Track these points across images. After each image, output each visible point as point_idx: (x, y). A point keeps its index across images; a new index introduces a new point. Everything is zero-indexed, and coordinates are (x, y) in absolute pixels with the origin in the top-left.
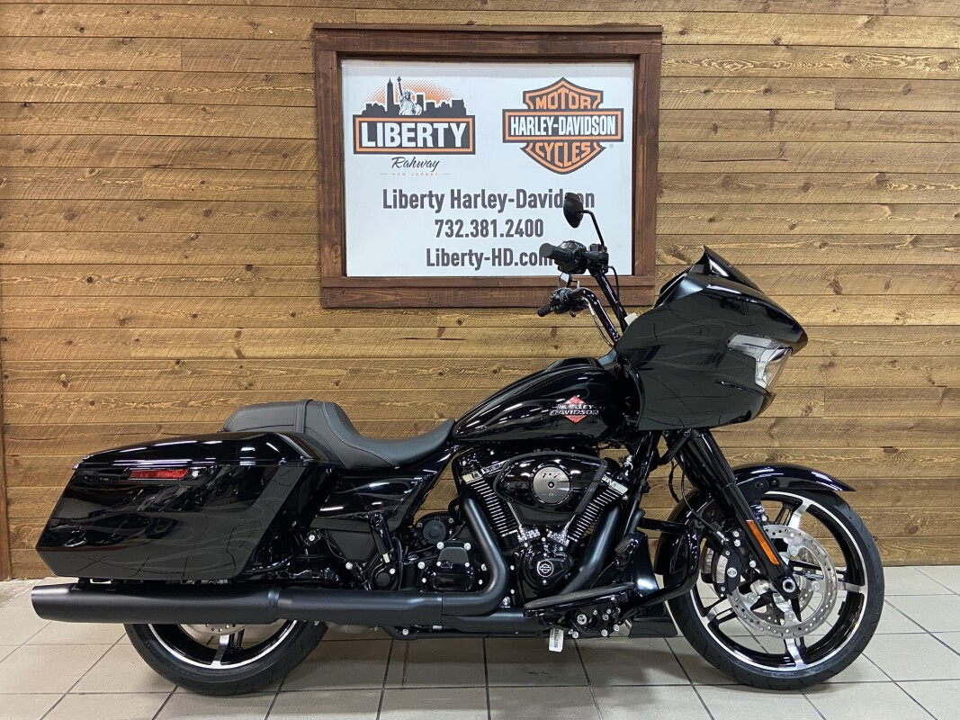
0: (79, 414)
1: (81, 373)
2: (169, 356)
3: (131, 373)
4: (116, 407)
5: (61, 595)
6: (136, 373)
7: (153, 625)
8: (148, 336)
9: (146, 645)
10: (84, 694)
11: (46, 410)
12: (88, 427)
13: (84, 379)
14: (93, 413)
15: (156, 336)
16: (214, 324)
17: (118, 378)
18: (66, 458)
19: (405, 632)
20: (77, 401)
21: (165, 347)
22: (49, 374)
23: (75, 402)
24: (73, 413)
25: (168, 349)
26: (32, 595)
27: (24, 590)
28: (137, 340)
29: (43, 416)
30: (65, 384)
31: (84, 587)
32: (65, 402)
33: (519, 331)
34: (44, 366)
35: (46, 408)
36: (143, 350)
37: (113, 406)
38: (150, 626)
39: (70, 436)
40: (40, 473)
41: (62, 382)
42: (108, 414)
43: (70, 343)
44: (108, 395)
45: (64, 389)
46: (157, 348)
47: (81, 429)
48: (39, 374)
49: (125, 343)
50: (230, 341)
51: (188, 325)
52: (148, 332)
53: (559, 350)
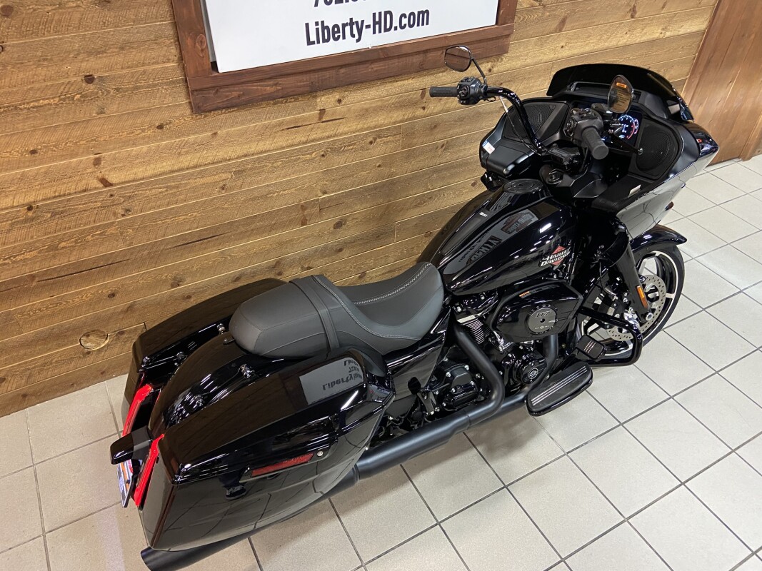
2: (15, 204)
16: (62, 155)
25: (11, 197)
50: (89, 171)
51: (27, 164)
53: (426, 110)
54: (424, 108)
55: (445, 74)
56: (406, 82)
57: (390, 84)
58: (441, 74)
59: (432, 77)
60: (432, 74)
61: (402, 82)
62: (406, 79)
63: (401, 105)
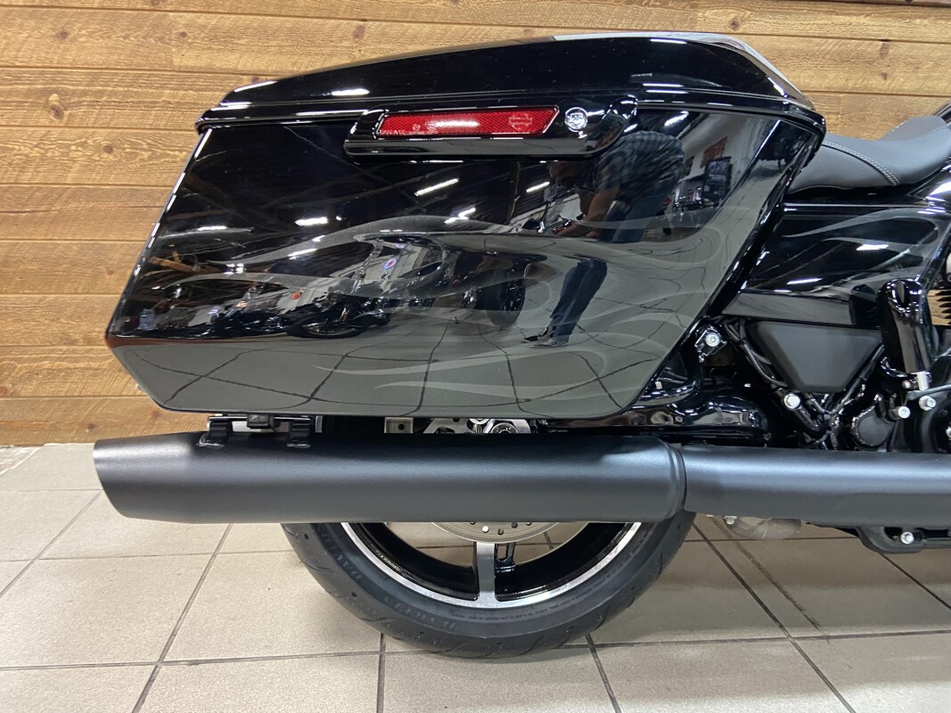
0: (86, 168)
1: (85, 93)
2: (240, 67)
3: (174, 97)
4: (150, 158)
5: (172, 459)
6: (183, 98)
7: (353, 526)
8: (202, 28)
9: (340, 564)
10: (196, 663)
11: (28, 160)
12: (105, 192)
13: (92, 105)
14: (111, 166)
15: (215, 28)
16: (318, 9)
17: (152, 105)
18: (68, 247)
19: (908, 539)
20: (83, 145)
21: (232, 50)
22: (28, 94)
23: (77, 145)
24: (76, 167)
25: (237, 55)
26: (97, 461)
27: (14, 463)
28: (184, 34)
29: (22, 170)
30: (58, 113)
31: (222, 439)
32: (60, 146)
33: (830, 45)
34: (18, 79)
35: (27, 155)
36: (193, 53)
37: (146, 155)
38: (346, 526)
39: (73, 205)
40: (23, 272)
41: (53, 108)
42: (136, 171)
43: (64, 35)
44: (136, 135)
45: (56, 121)
46: (219, 50)
47: (93, 193)
48: (10, 93)
49: (161, 39)
50: (345, 43)
51: (271, 10)
52: (202, 19)
53: (889, 81)
54: (885, 76)
55: (926, 22)
56: (854, 19)
57: (824, 16)
58: (918, 21)
59: (902, 23)
60: (902, 17)
61: (847, 19)
62: (855, 15)
63: (842, 60)
